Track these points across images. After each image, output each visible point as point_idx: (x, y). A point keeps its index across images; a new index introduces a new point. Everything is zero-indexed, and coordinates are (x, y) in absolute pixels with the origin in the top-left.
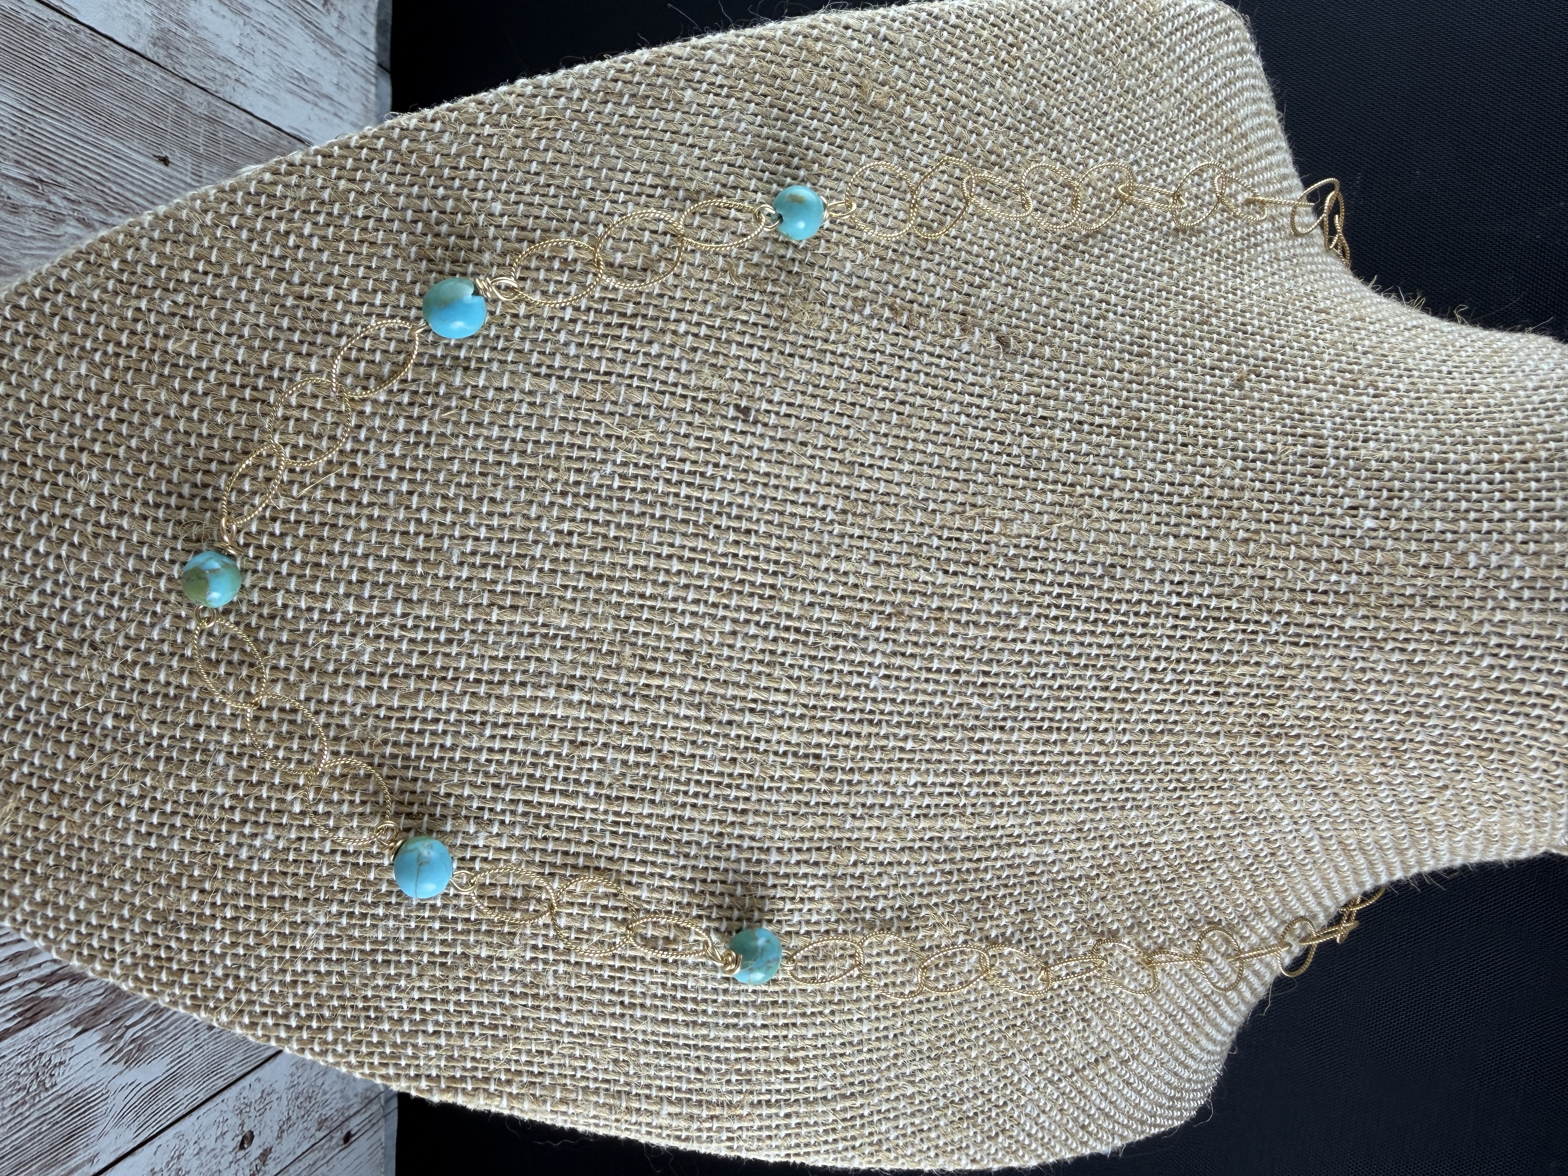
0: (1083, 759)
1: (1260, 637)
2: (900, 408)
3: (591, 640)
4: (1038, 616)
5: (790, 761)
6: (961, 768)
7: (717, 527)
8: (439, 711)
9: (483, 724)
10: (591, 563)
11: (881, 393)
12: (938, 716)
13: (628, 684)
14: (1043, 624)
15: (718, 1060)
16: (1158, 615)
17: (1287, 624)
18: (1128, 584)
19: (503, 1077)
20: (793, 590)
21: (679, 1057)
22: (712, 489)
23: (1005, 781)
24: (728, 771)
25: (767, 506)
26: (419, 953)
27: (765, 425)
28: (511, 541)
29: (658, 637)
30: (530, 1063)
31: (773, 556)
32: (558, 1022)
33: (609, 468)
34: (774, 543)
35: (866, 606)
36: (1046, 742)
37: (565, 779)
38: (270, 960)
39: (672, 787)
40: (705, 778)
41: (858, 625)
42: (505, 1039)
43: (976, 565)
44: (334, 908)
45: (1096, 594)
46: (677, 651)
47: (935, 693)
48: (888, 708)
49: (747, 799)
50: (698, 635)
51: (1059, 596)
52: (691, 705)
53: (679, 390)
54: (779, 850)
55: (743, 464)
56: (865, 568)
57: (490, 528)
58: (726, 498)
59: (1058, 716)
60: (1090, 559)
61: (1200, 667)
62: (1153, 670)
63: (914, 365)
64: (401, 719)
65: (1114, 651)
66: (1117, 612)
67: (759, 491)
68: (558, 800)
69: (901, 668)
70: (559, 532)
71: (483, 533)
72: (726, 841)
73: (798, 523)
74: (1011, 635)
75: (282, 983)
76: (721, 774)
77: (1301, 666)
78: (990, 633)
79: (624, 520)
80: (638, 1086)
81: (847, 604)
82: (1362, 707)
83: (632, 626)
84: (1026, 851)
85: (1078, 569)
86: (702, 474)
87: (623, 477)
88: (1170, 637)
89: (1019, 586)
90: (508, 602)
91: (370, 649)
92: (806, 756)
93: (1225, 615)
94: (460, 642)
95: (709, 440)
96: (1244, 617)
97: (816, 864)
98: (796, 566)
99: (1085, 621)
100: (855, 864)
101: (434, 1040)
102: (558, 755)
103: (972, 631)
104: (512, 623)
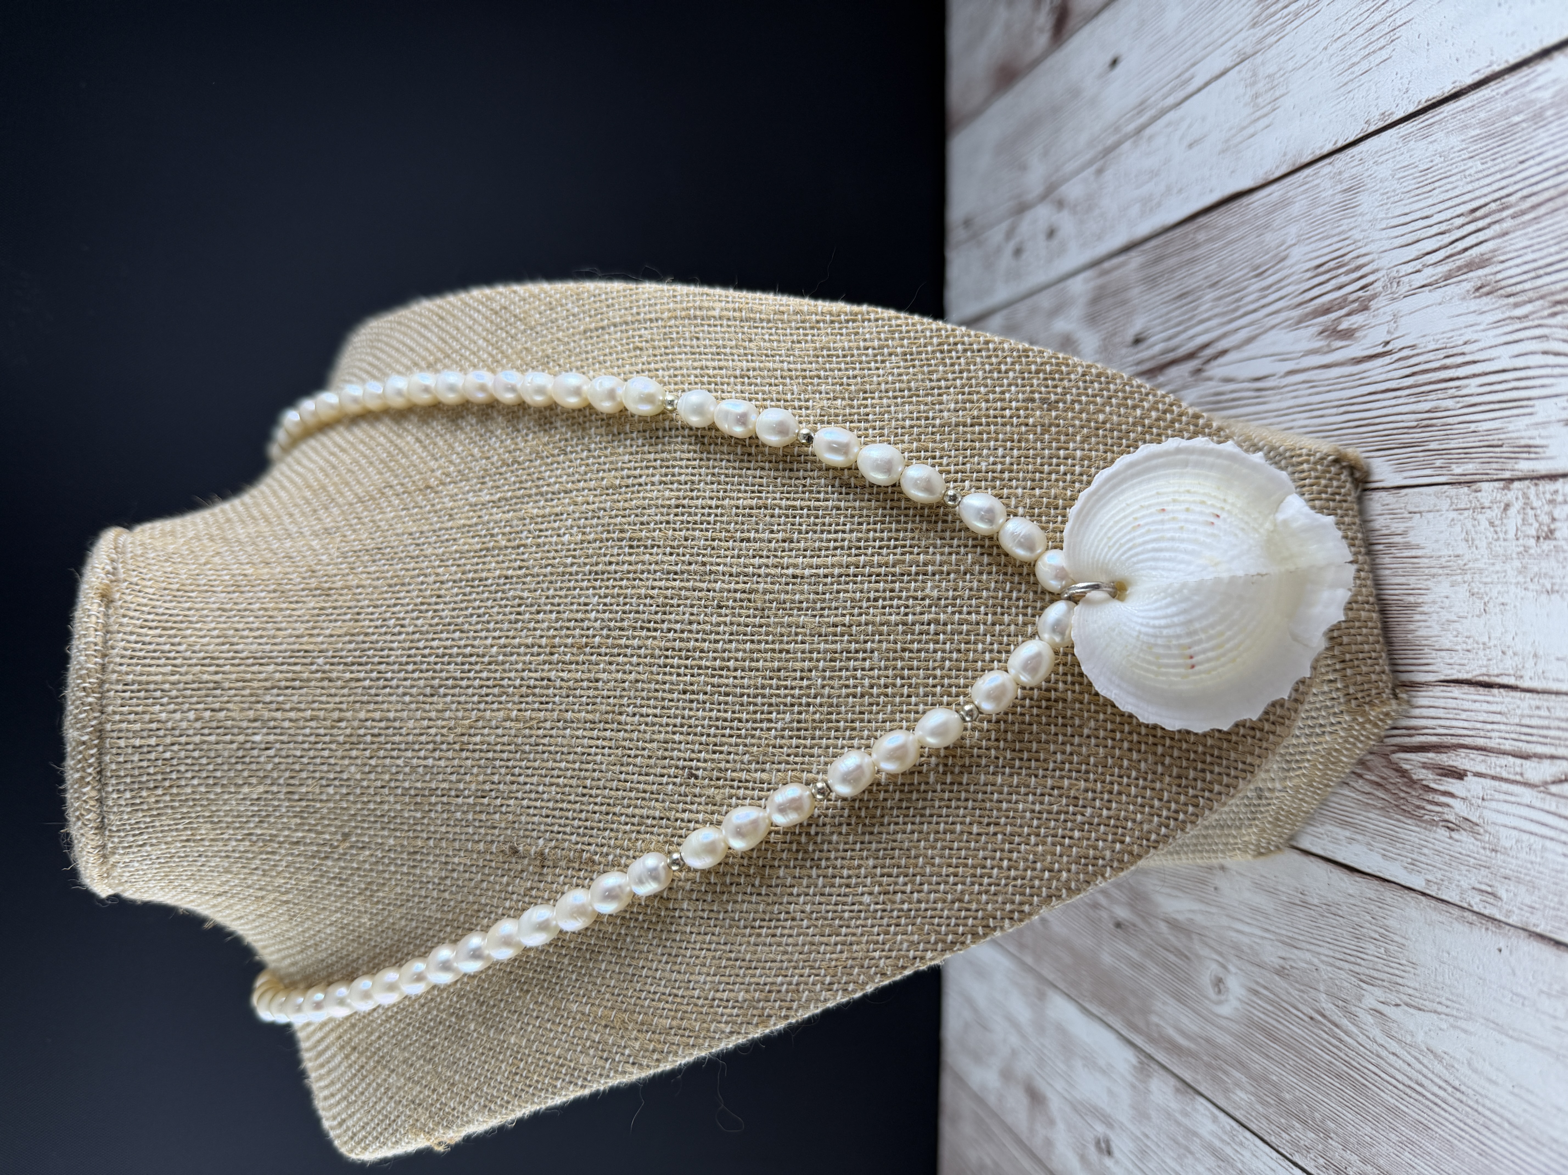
4: (484, 656)
9: (850, 548)
10: (787, 661)
14: (481, 651)
16: (401, 664)
18: (422, 683)
20: (652, 656)
26: (881, 398)
27: (677, 767)
28: (840, 670)
29: (740, 616)
31: (667, 678)
33: (779, 725)
35: (603, 650)
38: (977, 385)
41: (608, 637)
43: (528, 687)
44: (938, 422)
45: (444, 674)
46: (727, 607)
47: (554, 597)
48: (585, 584)
50: (715, 619)
51: (469, 671)
52: (716, 573)
55: (691, 738)
56: (604, 676)
58: (700, 713)
60: (449, 699)
62: (402, 626)
64: (904, 546)
65: (431, 636)
66: (429, 663)
67: (678, 721)
70: (808, 679)
71: (859, 673)
73: (652, 702)
74: (502, 641)
75: (969, 371)
78: (517, 640)
81: (616, 651)
85: (457, 690)
86: (717, 728)
87: (770, 721)
89: (498, 675)
91: (928, 591)
94: (868, 600)
96: (341, 667)
98: (652, 673)
99: (451, 656)
101: (868, 344)
103: (530, 641)
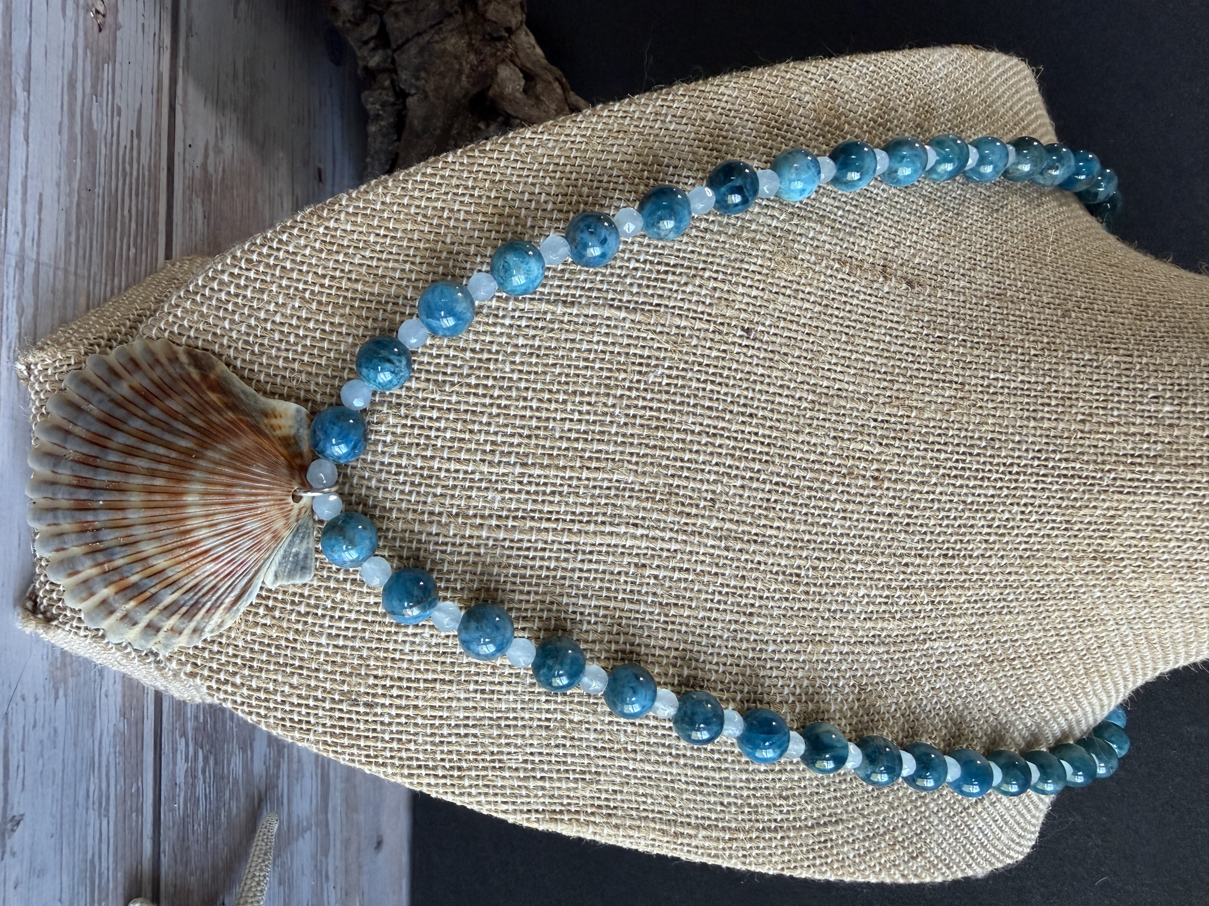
0: (975, 577)
1: (1097, 488)
2: (847, 330)
3: (648, 491)
5: (781, 578)
6: (893, 584)
7: (731, 412)
8: (546, 542)
11: (834, 320)
12: (877, 546)
13: (673, 523)
15: (735, 796)
17: (1115, 479)
19: (589, 810)
21: (709, 794)
22: (727, 385)
23: (923, 593)
24: (739, 584)
25: (763, 398)
30: (607, 799)
32: (627, 768)
34: (769, 423)
36: (950, 565)
37: (632, 591)
39: (703, 596)
40: (726, 590)
42: (591, 782)
49: (752, 605)
53: (706, 317)
54: (774, 641)
57: (580, 412)
59: (958, 546)
61: (1055, 510)
63: (855, 302)
68: (627, 606)
69: (852, 512)
72: (739, 636)
76: (735, 587)
77: (1125, 509)
79: (670, 407)
80: (682, 815)
82: (1168, 537)
83: (676, 482)
84: (936, 645)
88: (1034, 489)
90: (594, 465)
92: (791, 575)
93: (1071, 473)
95: (725, 351)
97: (798, 652)
100: (824, 653)
102: (627, 574)
104: (595, 479)
